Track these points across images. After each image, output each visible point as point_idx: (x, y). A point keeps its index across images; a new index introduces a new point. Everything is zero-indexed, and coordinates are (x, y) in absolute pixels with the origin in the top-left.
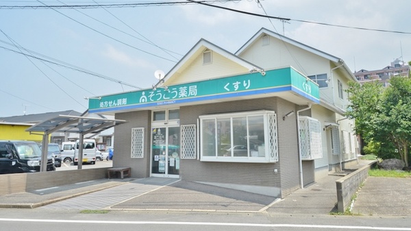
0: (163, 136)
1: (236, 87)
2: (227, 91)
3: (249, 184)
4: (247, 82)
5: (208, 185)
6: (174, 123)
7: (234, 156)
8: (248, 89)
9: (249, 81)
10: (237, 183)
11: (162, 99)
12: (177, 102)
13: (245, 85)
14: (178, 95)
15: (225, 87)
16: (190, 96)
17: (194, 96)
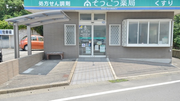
0: (89, 31)
1: (164, 4)
2: (157, 6)
3: (154, 58)
4: (170, 2)
5: (129, 60)
6: (100, 23)
7: (149, 43)
8: (171, 6)
9: (172, 1)
10: (147, 58)
11: (105, 5)
12: (118, 9)
13: (169, 3)
14: (119, 5)
15: (156, 3)
16: (130, 6)
17: (132, 6)
